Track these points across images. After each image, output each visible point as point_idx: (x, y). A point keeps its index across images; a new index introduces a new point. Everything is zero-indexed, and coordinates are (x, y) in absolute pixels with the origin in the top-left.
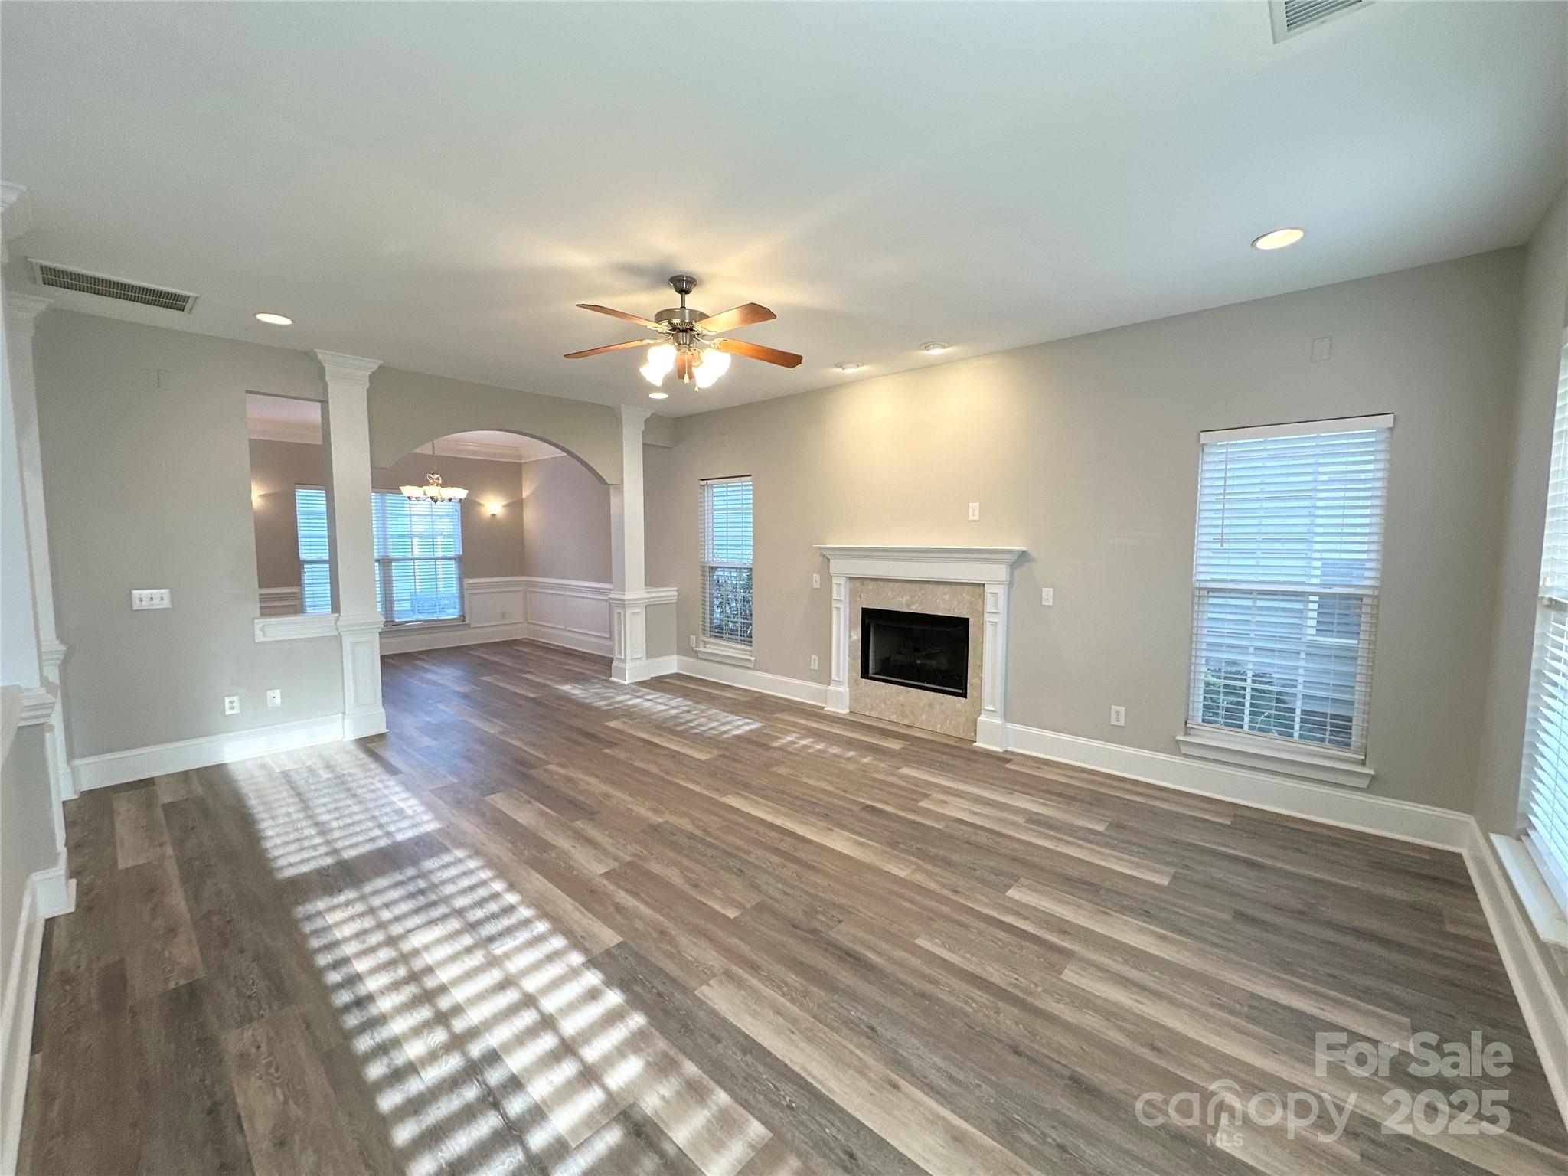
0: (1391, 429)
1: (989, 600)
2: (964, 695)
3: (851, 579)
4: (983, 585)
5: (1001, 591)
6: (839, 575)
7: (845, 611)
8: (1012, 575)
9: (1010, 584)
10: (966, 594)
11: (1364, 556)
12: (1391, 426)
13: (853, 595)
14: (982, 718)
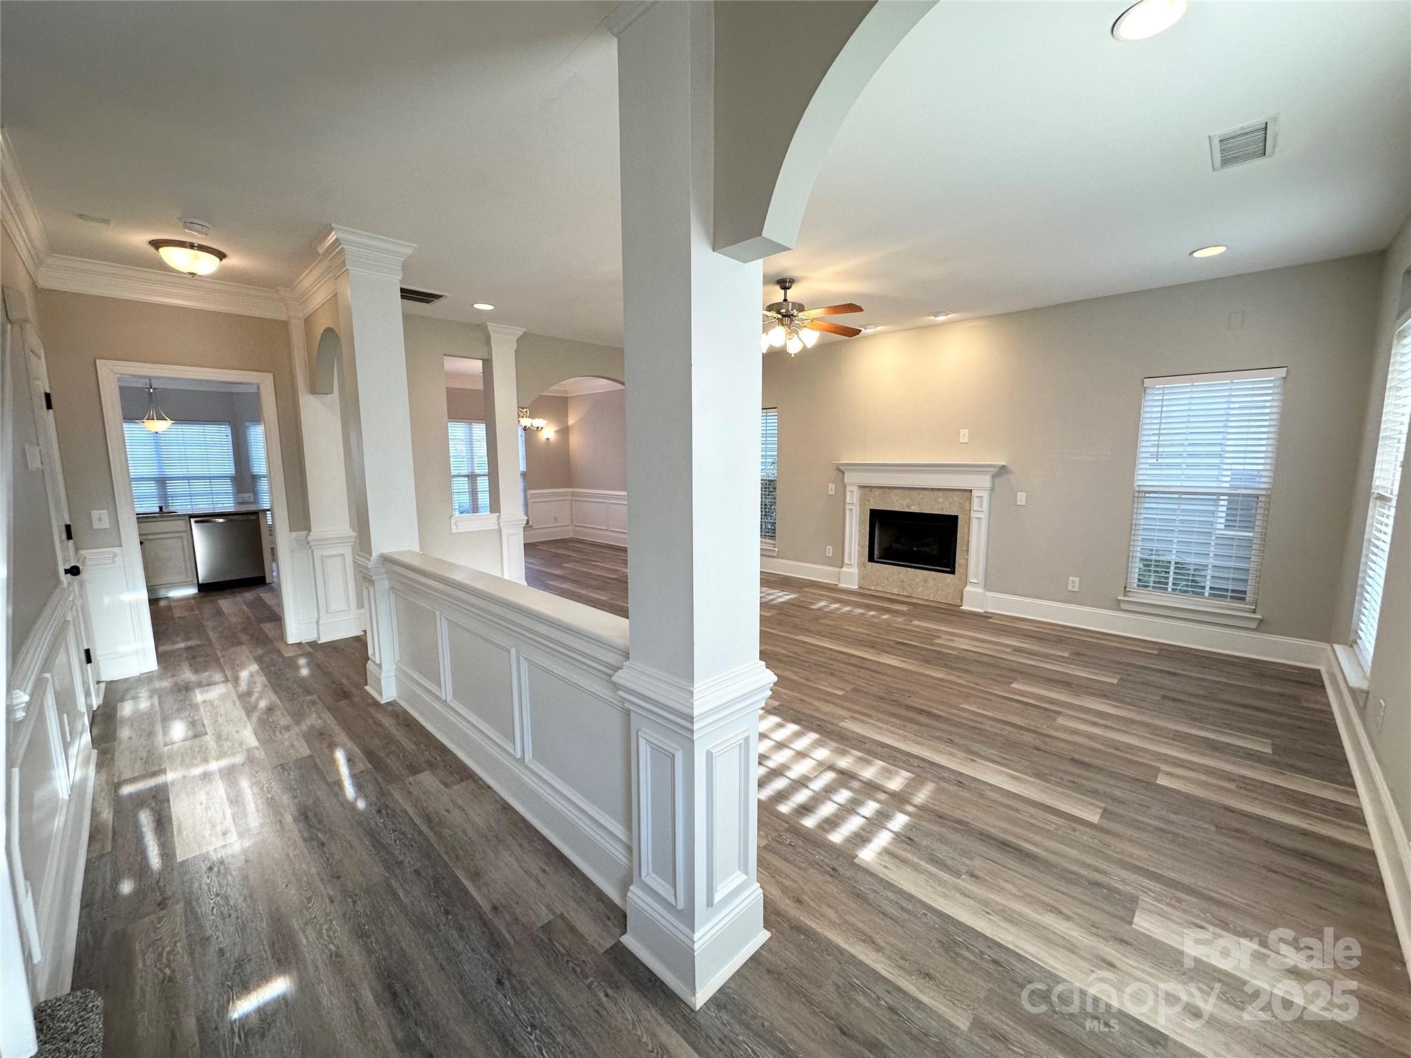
0: (1284, 378)
1: (975, 501)
2: (953, 572)
3: (861, 487)
4: (971, 491)
5: (985, 495)
6: (853, 484)
7: (856, 511)
8: (993, 483)
9: (992, 490)
10: (956, 498)
11: (1261, 467)
12: (1284, 375)
13: (863, 500)
14: (968, 588)
